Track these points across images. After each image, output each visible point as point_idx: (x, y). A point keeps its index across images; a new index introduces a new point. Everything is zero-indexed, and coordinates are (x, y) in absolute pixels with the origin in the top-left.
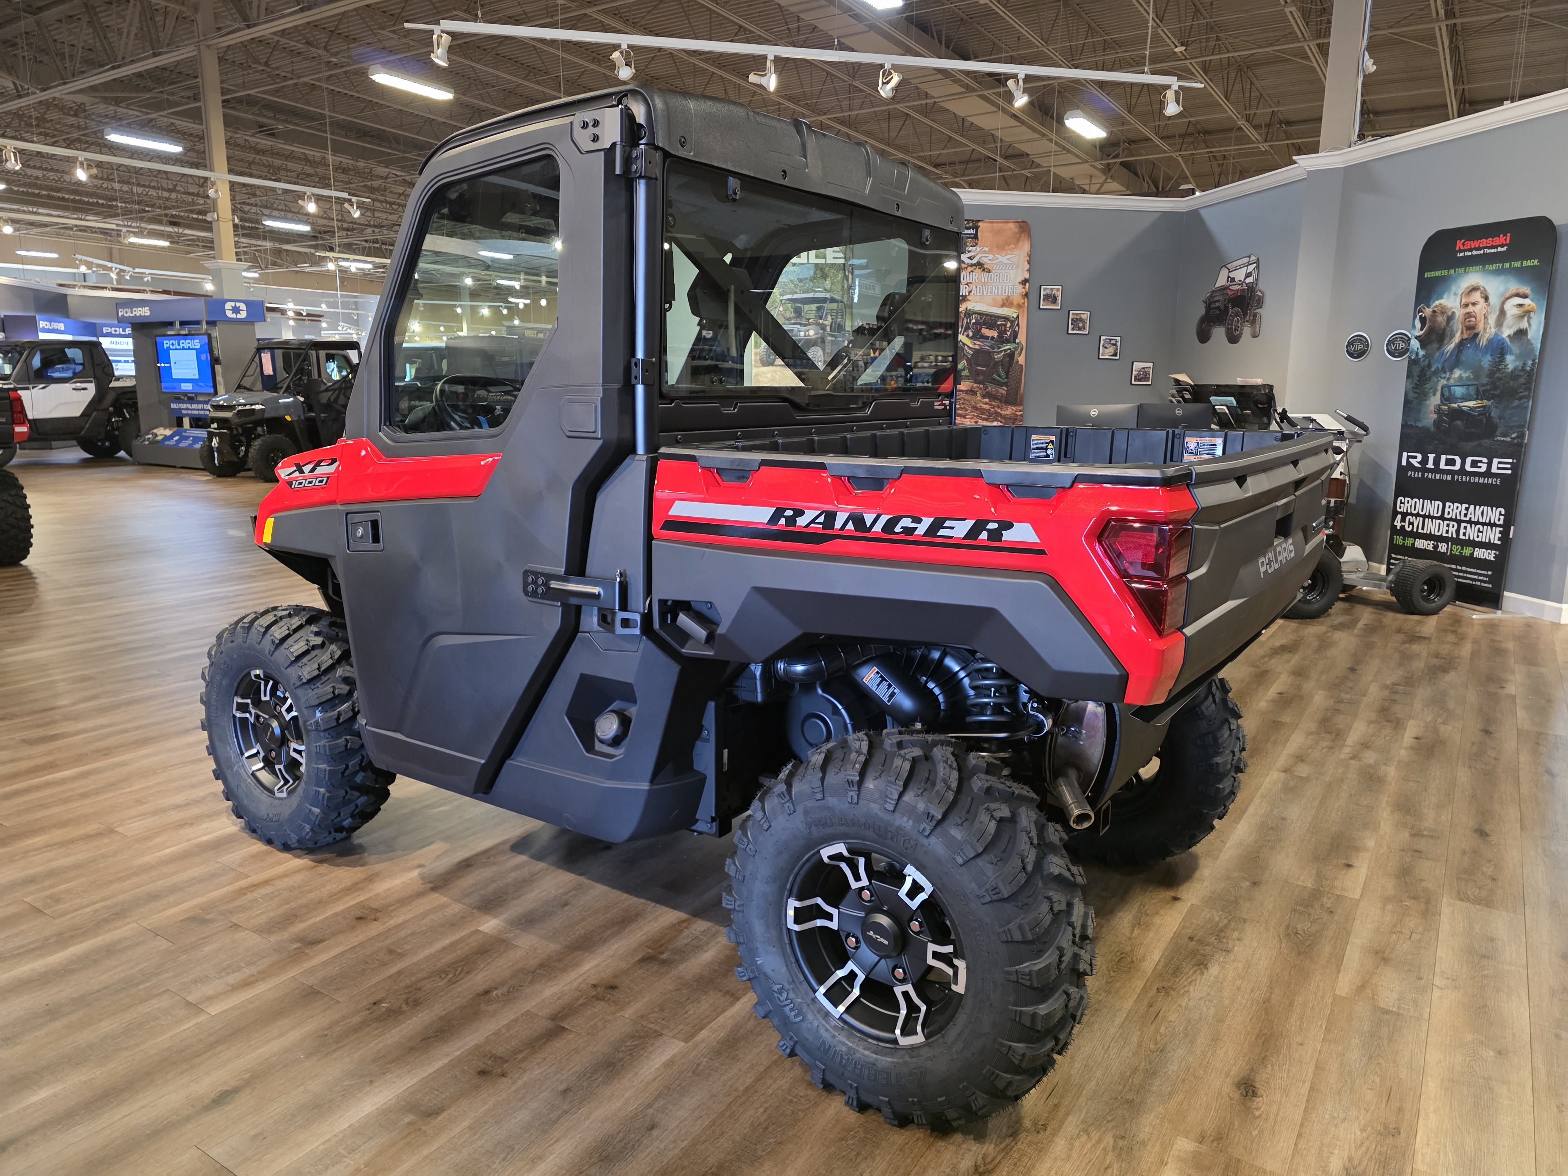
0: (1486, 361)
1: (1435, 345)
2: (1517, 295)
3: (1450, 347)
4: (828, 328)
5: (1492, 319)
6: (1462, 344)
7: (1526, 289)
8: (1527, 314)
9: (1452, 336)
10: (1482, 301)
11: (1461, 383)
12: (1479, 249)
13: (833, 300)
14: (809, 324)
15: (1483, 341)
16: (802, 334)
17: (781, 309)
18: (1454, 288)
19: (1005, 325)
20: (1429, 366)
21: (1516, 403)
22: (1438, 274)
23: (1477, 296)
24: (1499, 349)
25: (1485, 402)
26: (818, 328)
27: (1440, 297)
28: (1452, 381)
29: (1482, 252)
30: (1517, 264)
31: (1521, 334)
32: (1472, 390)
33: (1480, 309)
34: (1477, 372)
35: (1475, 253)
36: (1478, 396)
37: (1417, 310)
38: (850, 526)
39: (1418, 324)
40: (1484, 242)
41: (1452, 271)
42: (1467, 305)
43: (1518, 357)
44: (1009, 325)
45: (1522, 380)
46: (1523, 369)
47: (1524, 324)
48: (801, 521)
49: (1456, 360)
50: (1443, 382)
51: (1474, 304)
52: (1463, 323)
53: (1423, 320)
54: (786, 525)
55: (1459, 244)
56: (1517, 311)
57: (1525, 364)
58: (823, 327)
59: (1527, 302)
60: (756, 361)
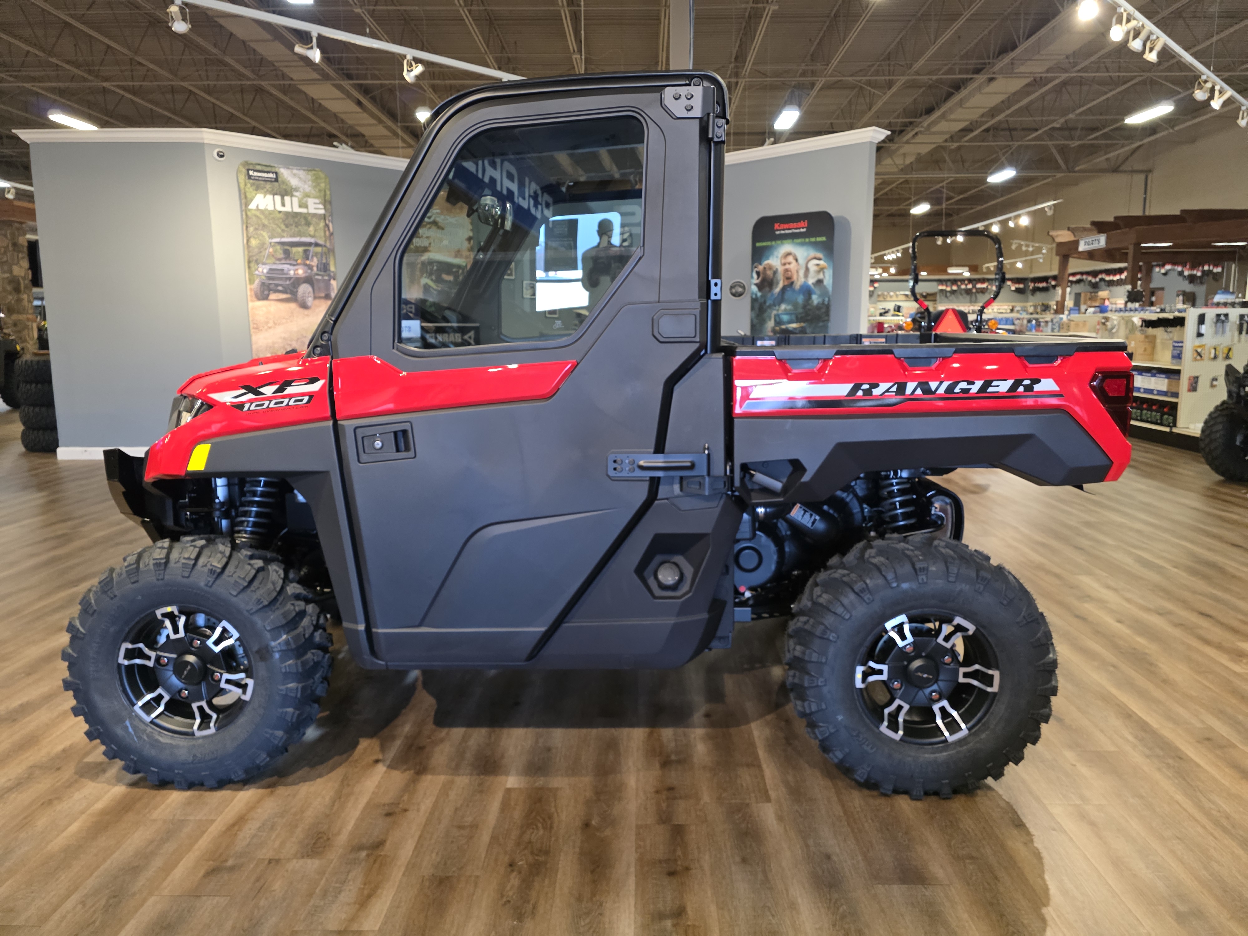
0: (800, 299)
1: (767, 289)
2: (815, 258)
3: (777, 290)
4: (315, 269)
5: (802, 273)
6: (784, 289)
7: (820, 255)
8: (821, 270)
9: (778, 283)
10: (794, 262)
11: (786, 312)
12: (789, 229)
13: (317, 245)
14: (297, 264)
15: (797, 286)
16: (292, 272)
17: (271, 250)
18: (776, 253)
19: (458, 272)
20: (765, 302)
21: (821, 324)
22: (764, 244)
23: (790, 259)
24: (807, 292)
25: (803, 324)
26: (306, 268)
27: (768, 258)
28: (780, 312)
29: (790, 231)
30: (813, 240)
31: (820, 282)
32: (794, 317)
33: (793, 266)
34: (795, 305)
35: (787, 232)
36: (798, 320)
37: (753, 267)
38: (919, 392)
39: (755, 276)
40: (792, 225)
41: (773, 243)
42: (784, 264)
43: (820, 296)
44: (461, 271)
45: (823, 310)
46: (823, 303)
47: (821, 276)
48: (876, 392)
49: (782, 297)
50: (774, 312)
51: (789, 263)
52: (784, 275)
53: (758, 273)
54: (864, 395)
55: (776, 226)
56: (816, 268)
57: (824, 300)
58: (310, 267)
59: (821, 262)
60: (251, 296)
